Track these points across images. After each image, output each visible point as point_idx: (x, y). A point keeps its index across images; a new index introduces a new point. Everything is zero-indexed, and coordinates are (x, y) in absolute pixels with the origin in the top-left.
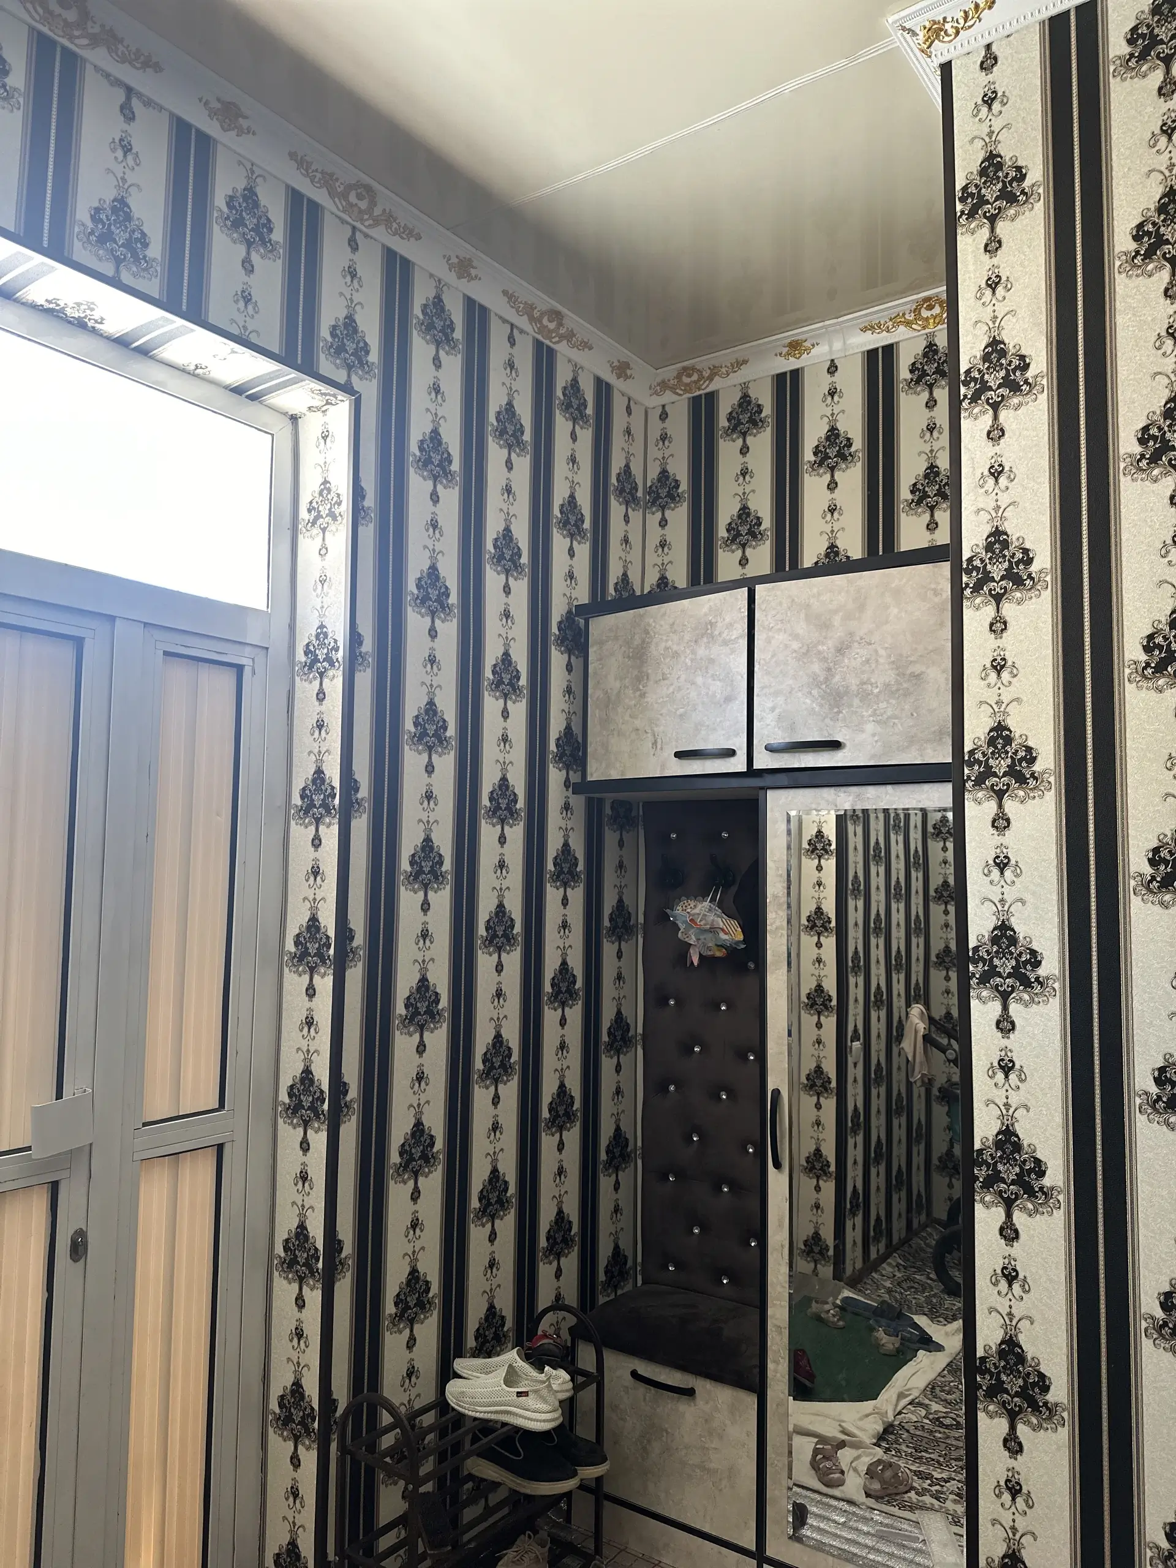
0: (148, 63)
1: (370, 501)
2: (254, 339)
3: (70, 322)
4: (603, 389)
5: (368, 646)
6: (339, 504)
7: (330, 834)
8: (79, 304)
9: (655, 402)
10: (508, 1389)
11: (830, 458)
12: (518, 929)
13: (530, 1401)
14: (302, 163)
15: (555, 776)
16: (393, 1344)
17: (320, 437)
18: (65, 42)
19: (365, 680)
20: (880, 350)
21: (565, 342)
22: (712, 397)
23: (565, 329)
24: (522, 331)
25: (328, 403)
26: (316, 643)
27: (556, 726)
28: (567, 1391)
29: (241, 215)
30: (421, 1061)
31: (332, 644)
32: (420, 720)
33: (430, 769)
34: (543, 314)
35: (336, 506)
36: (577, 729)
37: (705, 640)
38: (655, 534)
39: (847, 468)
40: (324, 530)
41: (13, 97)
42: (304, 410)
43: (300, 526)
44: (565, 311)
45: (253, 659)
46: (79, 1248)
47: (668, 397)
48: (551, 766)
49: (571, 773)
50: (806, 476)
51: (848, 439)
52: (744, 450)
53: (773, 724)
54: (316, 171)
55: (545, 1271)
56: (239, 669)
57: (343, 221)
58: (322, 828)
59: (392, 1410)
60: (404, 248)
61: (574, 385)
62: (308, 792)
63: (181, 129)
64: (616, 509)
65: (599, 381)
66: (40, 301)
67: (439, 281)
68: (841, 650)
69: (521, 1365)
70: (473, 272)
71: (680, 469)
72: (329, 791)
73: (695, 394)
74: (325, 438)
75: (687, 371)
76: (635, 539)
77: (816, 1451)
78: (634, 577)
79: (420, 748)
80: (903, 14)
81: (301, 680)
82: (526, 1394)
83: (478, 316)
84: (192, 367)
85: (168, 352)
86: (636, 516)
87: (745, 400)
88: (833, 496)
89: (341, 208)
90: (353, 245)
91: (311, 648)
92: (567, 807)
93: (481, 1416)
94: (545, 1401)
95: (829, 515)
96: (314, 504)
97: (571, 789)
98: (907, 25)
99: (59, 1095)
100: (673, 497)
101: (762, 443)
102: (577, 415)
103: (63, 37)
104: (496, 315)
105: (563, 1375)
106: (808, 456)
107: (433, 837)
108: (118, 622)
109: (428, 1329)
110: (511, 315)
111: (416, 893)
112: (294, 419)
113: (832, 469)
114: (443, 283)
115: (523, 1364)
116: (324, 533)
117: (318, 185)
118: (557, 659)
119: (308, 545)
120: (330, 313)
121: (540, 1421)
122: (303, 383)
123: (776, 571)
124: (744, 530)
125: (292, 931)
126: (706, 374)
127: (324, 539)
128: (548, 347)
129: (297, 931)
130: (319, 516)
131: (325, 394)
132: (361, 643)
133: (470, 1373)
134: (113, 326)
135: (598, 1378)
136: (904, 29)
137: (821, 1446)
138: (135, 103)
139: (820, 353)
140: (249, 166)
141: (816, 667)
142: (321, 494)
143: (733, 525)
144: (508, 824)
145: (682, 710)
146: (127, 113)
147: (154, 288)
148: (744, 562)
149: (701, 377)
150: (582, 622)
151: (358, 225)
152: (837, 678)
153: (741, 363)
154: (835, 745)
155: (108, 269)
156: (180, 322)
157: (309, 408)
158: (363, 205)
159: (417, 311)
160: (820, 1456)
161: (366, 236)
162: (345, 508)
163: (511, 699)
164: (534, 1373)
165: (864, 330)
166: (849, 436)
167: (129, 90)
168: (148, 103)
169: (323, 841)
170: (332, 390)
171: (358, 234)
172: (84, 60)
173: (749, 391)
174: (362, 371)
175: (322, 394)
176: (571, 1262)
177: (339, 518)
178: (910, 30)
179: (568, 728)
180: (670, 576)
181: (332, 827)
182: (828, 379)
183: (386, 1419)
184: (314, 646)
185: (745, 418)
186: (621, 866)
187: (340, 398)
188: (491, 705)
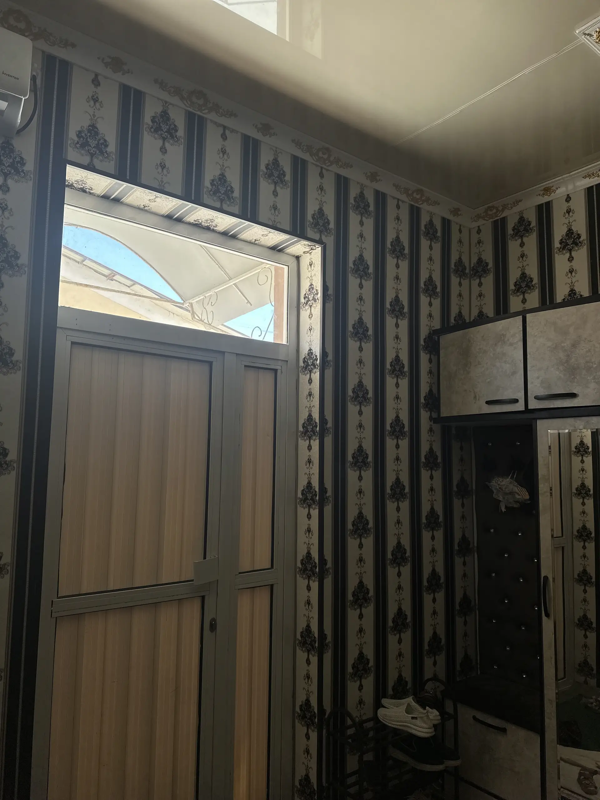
0: (231, 114)
1: (331, 292)
2: (279, 226)
3: (204, 228)
4: (446, 223)
5: (330, 357)
6: (317, 294)
7: (316, 444)
8: (207, 220)
9: (475, 225)
10: (407, 715)
11: (569, 245)
12: (407, 490)
13: (418, 722)
14: (298, 144)
15: (424, 415)
16: (352, 687)
17: (309, 265)
18: (199, 113)
19: (329, 373)
20: (595, 187)
21: (425, 204)
22: (504, 220)
23: (425, 198)
24: (403, 202)
25: (312, 249)
26: (308, 357)
27: (424, 389)
28: (438, 720)
29: (272, 171)
30: (361, 552)
31: (315, 357)
32: (355, 390)
33: (360, 413)
34: (413, 193)
35: (316, 295)
36: (435, 391)
37: (500, 343)
38: (476, 290)
39: (578, 249)
40: (311, 306)
41: (179, 140)
42: (302, 253)
43: (301, 305)
44: (424, 189)
45: (281, 366)
46: (213, 627)
47: (481, 222)
48: (422, 410)
49: (433, 413)
50: (556, 255)
51: (578, 235)
52: (522, 245)
53: (539, 385)
54: (304, 146)
55: (428, 662)
56: (276, 371)
57: (317, 166)
58: (312, 441)
59: (352, 719)
60: (344, 172)
61: (431, 223)
62: (305, 425)
63: (246, 139)
64: (454, 280)
65: (443, 219)
66: (192, 221)
67: (362, 185)
68: (574, 346)
69: (414, 704)
70: (378, 178)
71: (488, 257)
72: (314, 424)
73: (495, 219)
74: (311, 265)
75: (490, 208)
76: (466, 294)
77: (580, 774)
78: (465, 313)
79: (356, 403)
80: (583, 28)
81: (302, 374)
82: (416, 718)
83: (381, 198)
84: (254, 241)
85: (243, 236)
86: (465, 282)
87: (522, 220)
88: (571, 264)
89: (316, 160)
90: (321, 175)
91: (306, 360)
92: (431, 430)
93: (394, 726)
94: (425, 722)
95: (570, 274)
96: (307, 295)
97: (432, 421)
98: (587, 32)
99: (205, 558)
100: (486, 271)
101: (531, 241)
102: (432, 237)
103: (198, 111)
104: (390, 196)
105: (436, 712)
106: (557, 244)
107: (363, 445)
108: (226, 354)
109: (369, 682)
110: (398, 195)
111: (355, 472)
112: (298, 258)
113: (570, 251)
114: (364, 186)
115: (415, 704)
116: (311, 308)
117: (305, 152)
118: (424, 357)
119: (304, 314)
120: (312, 208)
121: (423, 732)
122: (300, 242)
123: (542, 306)
124: (523, 285)
125: (300, 488)
126: (500, 209)
127: (311, 311)
128: (417, 207)
129: (302, 489)
130: (309, 300)
131: (311, 246)
132: (327, 356)
133: (389, 706)
134: (221, 228)
135: (455, 717)
136: (585, 34)
137: (583, 772)
138: (227, 132)
139: (561, 191)
140: (274, 149)
141: (561, 355)
142: (309, 290)
143: (518, 283)
144: (400, 439)
145: (489, 380)
146: (224, 137)
147: (236, 210)
148: (524, 301)
149: (497, 210)
150: (436, 337)
151: (323, 166)
152: (573, 360)
153: (518, 202)
154: (573, 395)
155: (218, 205)
156: (247, 223)
157: (304, 252)
158: (325, 157)
159: (352, 201)
160: (582, 777)
161: (327, 170)
162: (319, 296)
163: (400, 378)
164: (421, 710)
165: (585, 177)
166: (579, 233)
167: (225, 128)
168: (233, 131)
169: (312, 447)
170: (313, 244)
171: (324, 170)
172: (206, 119)
173: (524, 215)
174: (327, 233)
175: (309, 246)
176: (441, 659)
177: (317, 301)
178: (588, 35)
179: (431, 391)
180: (485, 311)
181: (316, 441)
182: (566, 204)
183: (349, 722)
184: (307, 359)
185: (522, 228)
186: (462, 460)
187: (317, 246)
188: (390, 381)
